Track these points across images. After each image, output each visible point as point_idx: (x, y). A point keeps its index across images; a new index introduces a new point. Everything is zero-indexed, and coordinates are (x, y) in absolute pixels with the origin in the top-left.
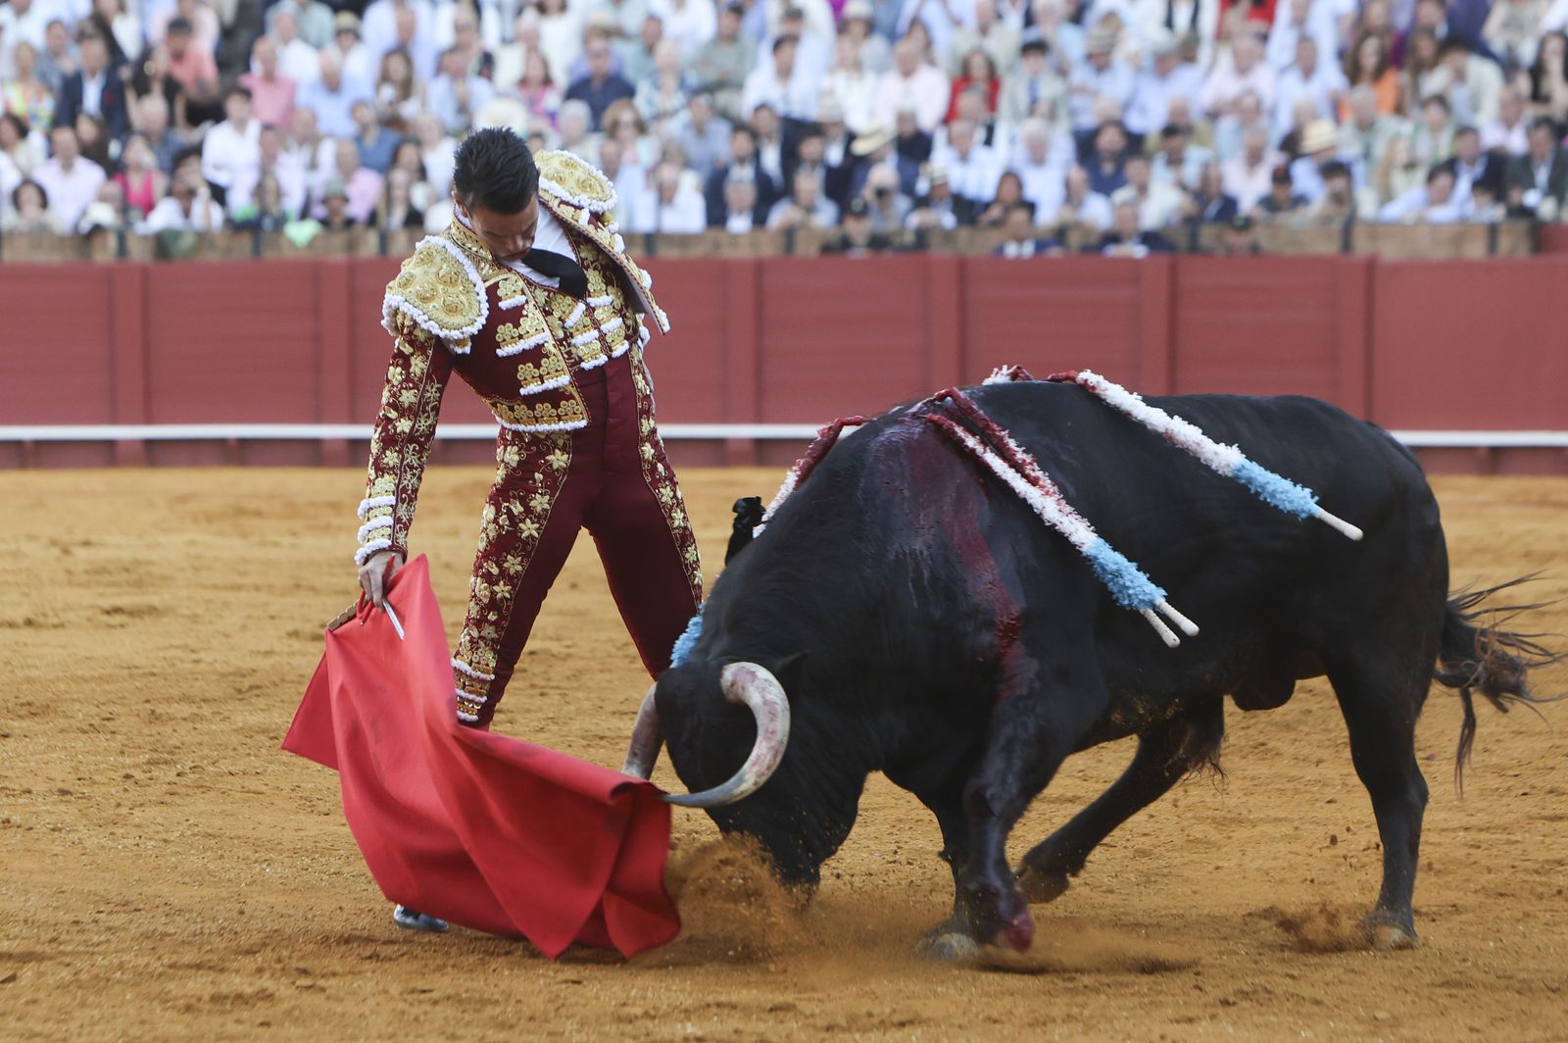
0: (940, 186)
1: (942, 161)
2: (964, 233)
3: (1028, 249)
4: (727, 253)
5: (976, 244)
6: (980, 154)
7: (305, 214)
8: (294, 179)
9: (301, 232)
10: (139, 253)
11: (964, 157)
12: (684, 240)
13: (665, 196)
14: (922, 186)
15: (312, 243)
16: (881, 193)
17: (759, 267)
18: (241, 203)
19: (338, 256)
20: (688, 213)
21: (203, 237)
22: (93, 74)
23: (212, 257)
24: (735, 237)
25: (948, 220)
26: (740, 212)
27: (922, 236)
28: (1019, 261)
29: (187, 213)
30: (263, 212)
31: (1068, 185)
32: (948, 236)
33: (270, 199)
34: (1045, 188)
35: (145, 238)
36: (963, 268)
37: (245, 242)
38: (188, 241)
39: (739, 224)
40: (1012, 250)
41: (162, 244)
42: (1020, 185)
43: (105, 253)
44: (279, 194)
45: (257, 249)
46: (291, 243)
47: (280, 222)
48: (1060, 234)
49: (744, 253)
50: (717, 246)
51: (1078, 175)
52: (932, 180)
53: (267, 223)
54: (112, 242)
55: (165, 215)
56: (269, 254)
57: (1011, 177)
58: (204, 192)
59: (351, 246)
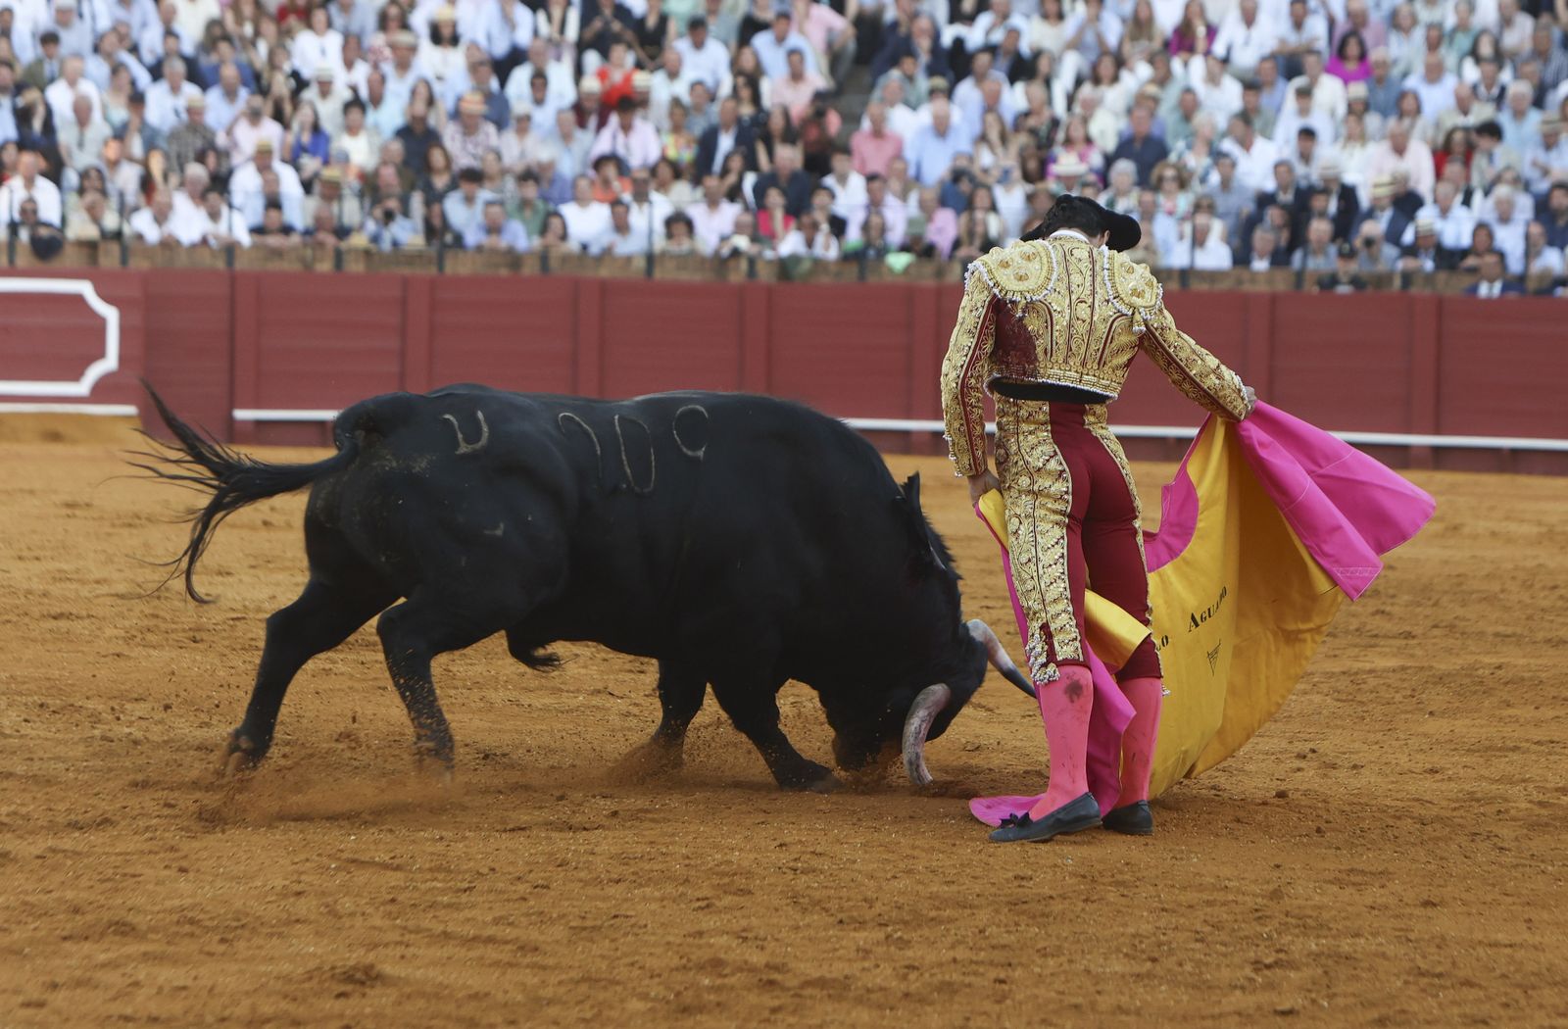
0: (1425, 237)
1: (1427, 216)
2: (1442, 276)
3: (1497, 287)
4: (1247, 288)
5: (1451, 286)
6: (1458, 210)
7: (904, 248)
8: (898, 216)
9: (898, 261)
10: (765, 275)
11: (1444, 212)
12: (1213, 276)
13: (1198, 240)
14: (1408, 237)
15: (907, 269)
16: (1369, 242)
17: (1274, 299)
18: (854, 236)
19: (928, 281)
20: (1216, 255)
21: (818, 264)
22: (727, 128)
23: (825, 280)
24: (1255, 275)
25: (1429, 265)
26: (1261, 257)
27: (1407, 278)
28: (1489, 301)
29: (810, 243)
30: (868, 245)
31: (1527, 237)
32: (1429, 278)
33: (874, 233)
34: (1510, 239)
35: (770, 262)
36: (1440, 304)
37: (852, 270)
38: (806, 266)
39: (1260, 265)
40: (1484, 290)
41: (785, 267)
42: (1491, 236)
43: (738, 274)
44: (883, 230)
45: (862, 276)
46: (890, 270)
47: (883, 252)
48: (1522, 279)
49: (1261, 288)
50: (1240, 282)
51: (1536, 229)
52: (1417, 233)
53: (872, 253)
54: (744, 265)
55: (791, 243)
56: (872, 279)
57: (1482, 229)
58: (825, 227)
59: (940, 273)
